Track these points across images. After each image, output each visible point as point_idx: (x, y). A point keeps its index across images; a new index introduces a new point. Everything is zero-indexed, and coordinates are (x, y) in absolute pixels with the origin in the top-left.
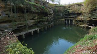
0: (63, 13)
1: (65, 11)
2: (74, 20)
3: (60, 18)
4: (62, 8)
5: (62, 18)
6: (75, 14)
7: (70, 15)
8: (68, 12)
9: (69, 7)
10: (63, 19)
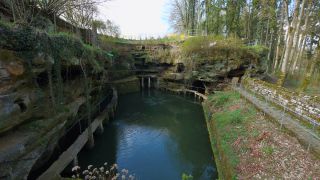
0: (130, 62)
1: (136, 58)
2: (159, 79)
3: (126, 76)
4: (126, 49)
5: (131, 74)
6: (158, 65)
7: (147, 67)
8: (144, 59)
9: (143, 48)
10: (135, 78)
